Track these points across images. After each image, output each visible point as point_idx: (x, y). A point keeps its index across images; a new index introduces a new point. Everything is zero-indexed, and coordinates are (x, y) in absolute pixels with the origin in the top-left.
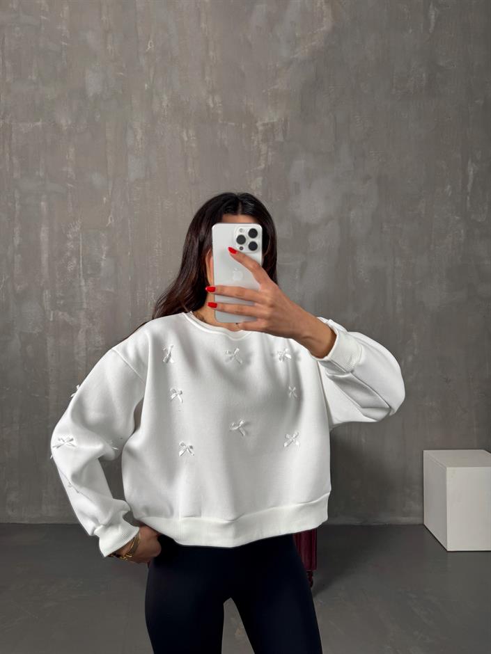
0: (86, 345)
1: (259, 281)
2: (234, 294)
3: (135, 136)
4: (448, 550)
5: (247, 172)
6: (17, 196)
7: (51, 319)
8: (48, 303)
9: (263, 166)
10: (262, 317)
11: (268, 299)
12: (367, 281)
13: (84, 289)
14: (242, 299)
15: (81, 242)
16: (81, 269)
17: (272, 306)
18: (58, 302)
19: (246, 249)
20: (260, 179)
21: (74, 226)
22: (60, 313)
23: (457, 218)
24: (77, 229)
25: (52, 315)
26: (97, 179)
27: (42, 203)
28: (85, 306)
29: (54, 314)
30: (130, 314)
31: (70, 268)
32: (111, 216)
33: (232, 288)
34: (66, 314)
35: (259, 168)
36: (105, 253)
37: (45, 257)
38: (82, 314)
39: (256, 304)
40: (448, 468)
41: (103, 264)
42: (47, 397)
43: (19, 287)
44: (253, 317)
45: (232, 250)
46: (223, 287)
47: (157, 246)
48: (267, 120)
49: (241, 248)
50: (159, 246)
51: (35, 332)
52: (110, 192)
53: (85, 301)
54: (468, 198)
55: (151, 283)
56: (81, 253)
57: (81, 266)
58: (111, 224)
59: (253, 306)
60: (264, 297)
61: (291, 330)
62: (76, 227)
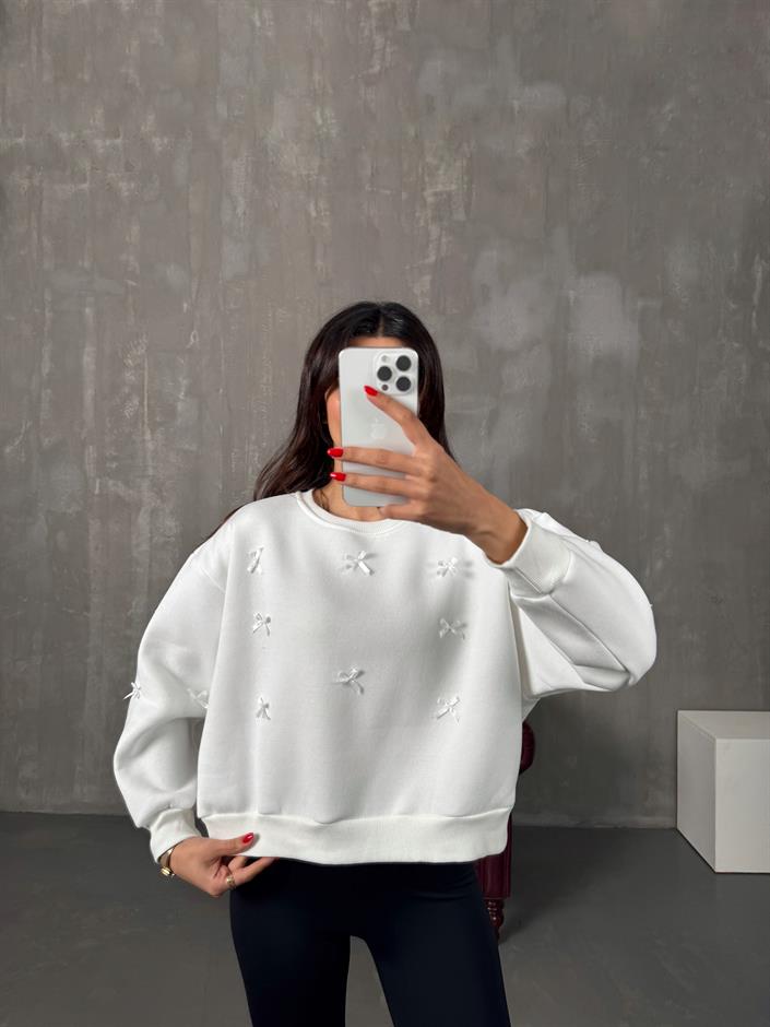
0: (151, 533)
1: (413, 441)
2: (372, 461)
3: (235, 209)
4: (717, 871)
5: (407, 267)
6: (48, 297)
7: (97, 492)
8: (92, 466)
9: (432, 259)
10: (417, 497)
11: (427, 469)
12: (593, 441)
13: (150, 446)
14: (385, 469)
15: (146, 374)
16: (146, 415)
17: (433, 480)
18: (108, 465)
19: (392, 389)
20: (427, 278)
21: (136, 347)
22: (111, 482)
23: (736, 345)
24: (141, 351)
25: (98, 485)
26: (174, 274)
27: (88, 310)
28: (151, 472)
29: (100, 483)
30: (221, 487)
31: (128, 412)
32: (195, 332)
33: (369, 451)
34: (120, 484)
35: (427, 261)
36: (183, 389)
37: (89, 393)
38: (145, 484)
39: (408, 477)
40: (718, 741)
41: (180, 406)
42: (85, 613)
43: (47, 440)
44: (404, 497)
45: (370, 391)
46: (354, 449)
47: (265, 380)
48: (440, 188)
49: (385, 388)
50: (268, 380)
51: (70, 511)
52: (194, 296)
53: (150, 463)
54: (754, 314)
55: (253, 437)
56: (146, 388)
57: (146, 409)
58: (194, 344)
59: (404, 479)
60: (419, 465)
61: (462, 520)
62: (139, 348)
